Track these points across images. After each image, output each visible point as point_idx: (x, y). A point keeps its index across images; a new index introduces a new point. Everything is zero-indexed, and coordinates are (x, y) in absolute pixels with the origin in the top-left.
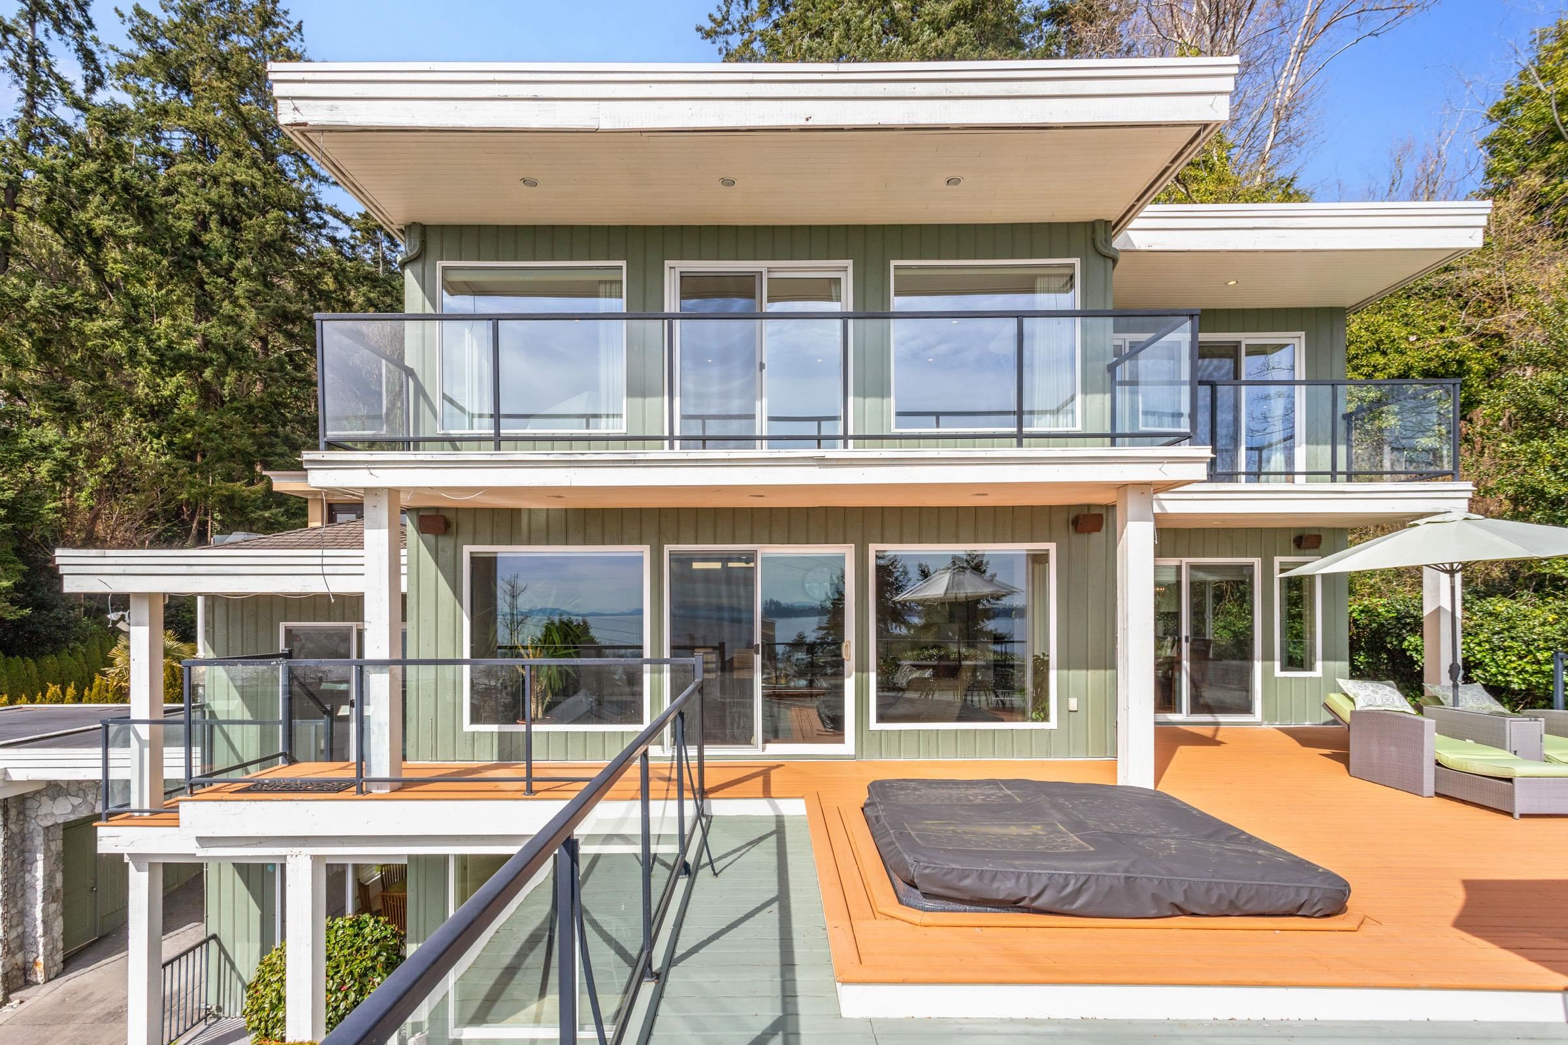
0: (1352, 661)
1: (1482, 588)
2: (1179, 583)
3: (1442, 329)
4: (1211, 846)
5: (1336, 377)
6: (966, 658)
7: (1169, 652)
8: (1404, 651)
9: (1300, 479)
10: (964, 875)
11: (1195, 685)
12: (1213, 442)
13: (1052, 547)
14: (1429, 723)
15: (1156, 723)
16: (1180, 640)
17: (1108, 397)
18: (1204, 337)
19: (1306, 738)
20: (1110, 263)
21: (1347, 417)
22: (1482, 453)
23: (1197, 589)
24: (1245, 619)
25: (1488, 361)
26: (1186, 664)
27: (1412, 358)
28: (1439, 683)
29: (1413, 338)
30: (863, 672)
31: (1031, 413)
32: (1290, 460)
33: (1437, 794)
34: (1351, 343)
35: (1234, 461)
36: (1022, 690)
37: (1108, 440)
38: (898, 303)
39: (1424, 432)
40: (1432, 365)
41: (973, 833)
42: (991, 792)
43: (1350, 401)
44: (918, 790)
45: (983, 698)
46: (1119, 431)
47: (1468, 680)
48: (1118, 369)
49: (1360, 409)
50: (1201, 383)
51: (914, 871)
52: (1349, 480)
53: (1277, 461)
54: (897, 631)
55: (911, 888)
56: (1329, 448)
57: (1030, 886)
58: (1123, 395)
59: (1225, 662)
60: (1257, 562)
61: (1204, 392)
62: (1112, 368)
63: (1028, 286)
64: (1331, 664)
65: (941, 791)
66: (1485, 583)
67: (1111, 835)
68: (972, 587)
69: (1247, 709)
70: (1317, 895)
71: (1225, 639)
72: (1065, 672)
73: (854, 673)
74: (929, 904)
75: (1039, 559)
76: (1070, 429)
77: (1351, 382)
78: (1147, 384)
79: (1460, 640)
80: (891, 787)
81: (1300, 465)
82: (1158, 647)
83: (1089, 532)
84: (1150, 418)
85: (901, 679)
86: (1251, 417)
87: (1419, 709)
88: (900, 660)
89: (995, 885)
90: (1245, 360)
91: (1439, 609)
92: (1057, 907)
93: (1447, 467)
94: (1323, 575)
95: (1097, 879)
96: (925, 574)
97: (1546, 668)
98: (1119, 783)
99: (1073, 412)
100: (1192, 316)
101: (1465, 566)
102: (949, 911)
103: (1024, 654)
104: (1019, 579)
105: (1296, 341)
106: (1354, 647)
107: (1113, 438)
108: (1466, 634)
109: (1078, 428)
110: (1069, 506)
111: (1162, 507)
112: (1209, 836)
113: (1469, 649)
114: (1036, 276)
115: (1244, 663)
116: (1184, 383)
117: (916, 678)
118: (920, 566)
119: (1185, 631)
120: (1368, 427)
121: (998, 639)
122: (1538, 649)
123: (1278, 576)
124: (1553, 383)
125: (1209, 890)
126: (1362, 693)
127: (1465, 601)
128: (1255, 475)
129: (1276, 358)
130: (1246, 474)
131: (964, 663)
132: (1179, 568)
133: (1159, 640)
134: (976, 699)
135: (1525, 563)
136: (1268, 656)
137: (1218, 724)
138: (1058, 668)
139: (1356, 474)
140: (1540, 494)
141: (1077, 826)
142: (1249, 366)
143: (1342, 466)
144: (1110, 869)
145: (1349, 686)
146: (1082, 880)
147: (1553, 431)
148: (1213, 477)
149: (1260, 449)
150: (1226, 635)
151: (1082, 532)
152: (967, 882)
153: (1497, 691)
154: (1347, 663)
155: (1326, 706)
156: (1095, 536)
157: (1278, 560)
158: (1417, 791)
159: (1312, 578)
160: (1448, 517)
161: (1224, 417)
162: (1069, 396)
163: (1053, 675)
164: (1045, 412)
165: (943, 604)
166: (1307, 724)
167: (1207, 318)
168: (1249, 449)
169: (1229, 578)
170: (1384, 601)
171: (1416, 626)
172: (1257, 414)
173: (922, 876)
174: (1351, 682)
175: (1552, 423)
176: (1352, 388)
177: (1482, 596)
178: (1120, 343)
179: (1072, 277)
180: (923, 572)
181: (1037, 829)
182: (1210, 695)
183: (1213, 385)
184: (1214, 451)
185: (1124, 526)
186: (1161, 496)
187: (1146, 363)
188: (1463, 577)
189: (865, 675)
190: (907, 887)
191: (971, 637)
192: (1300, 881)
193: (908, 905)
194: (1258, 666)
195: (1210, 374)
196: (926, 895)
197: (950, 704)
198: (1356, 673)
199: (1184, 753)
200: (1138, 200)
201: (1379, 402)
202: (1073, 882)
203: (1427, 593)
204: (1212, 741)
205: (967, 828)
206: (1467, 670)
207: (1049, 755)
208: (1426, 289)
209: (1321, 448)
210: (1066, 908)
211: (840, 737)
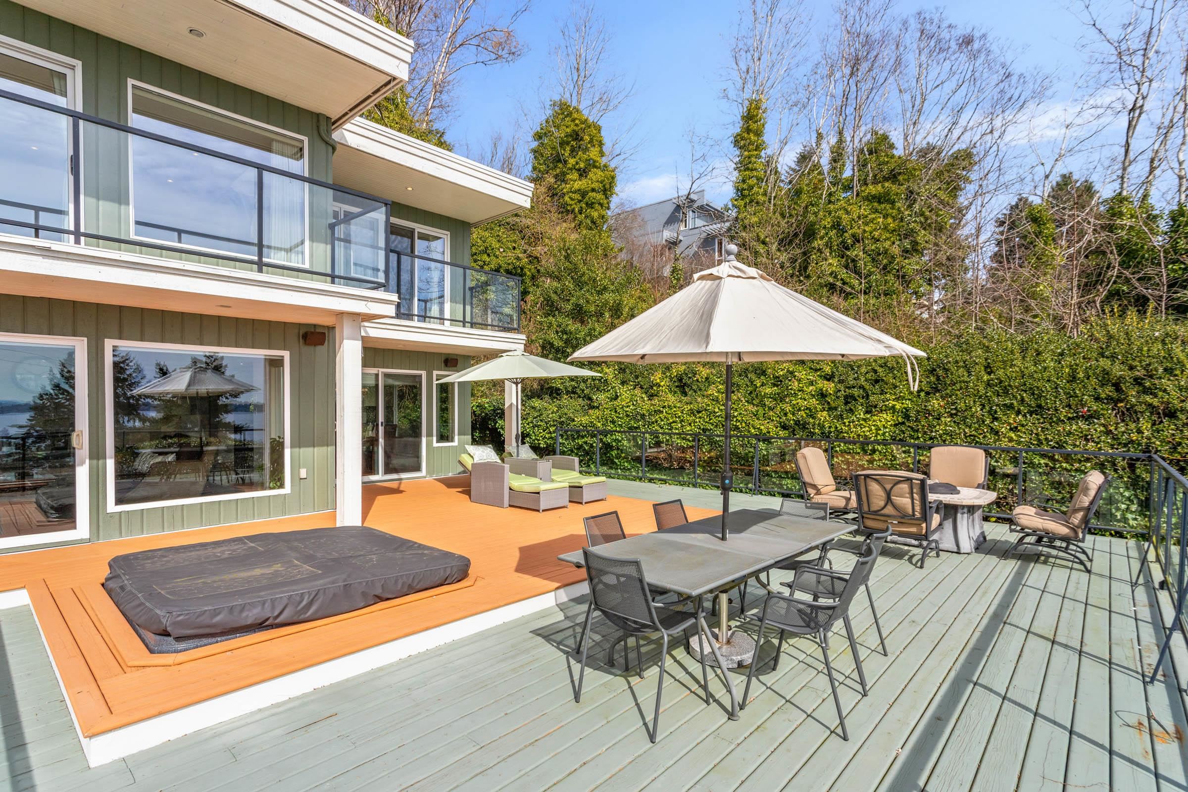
0: (473, 435)
1: (529, 394)
2: (377, 386)
3: (514, 248)
4: (398, 555)
5: (465, 264)
6: (208, 444)
7: (371, 434)
8: (497, 429)
9: (447, 323)
10: (216, 613)
11: (387, 456)
12: (399, 292)
13: (286, 354)
14: (507, 467)
15: (363, 483)
16: (377, 425)
17: (329, 247)
18: (393, 220)
19: (449, 483)
20: (330, 149)
21: (471, 289)
22: (530, 321)
23: (389, 390)
24: (417, 411)
25: (533, 271)
26: (381, 441)
27: (501, 261)
28: (511, 446)
29: (502, 250)
30: (98, 459)
31: (269, 247)
32: (442, 311)
33: (510, 506)
34: (473, 245)
35: (410, 307)
36: (261, 468)
37: (329, 279)
38: (136, 120)
39: (506, 304)
40: (510, 267)
41: (222, 581)
42: (236, 547)
43: (472, 280)
44: (165, 557)
45: (224, 477)
46: (337, 273)
47: (523, 443)
48: (336, 228)
49: (477, 286)
50: (392, 251)
51: (166, 621)
52: (472, 327)
53: (435, 311)
54: (131, 424)
55: (162, 637)
56: (462, 306)
57: (273, 608)
58: (340, 247)
59: (405, 439)
60: (424, 373)
61: (393, 257)
62: (332, 227)
63: (266, 145)
64: (462, 437)
65: (189, 554)
66: (531, 391)
67: (333, 560)
68: (210, 384)
69: (418, 468)
70: (455, 570)
71: (405, 425)
72: (297, 450)
73: (87, 461)
74: (182, 645)
75: (275, 364)
76: (300, 266)
77: (472, 268)
78: (356, 243)
79: (520, 422)
80: (137, 558)
81: (447, 315)
82: (364, 431)
83: (315, 345)
84: (359, 268)
85: (143, 464)
86: (420, 280)
87: (503, 460)
88: (138, 449)
89: (244, 614)
90: (417, 242)
91: (511, 405)
92: (295, 619)
93: (515, 326)
94: (459, 383)
95: (324, 592)
96: (163, 372)
97: (553, 435)
98: (338, 525)
99: (303, 253)
100: (386, 204)
101: (523, 380)
102: (201, 646)
103: (261, 439)
104: (258, 379)
105: (445, 237)
106: (474, 429)
107: (333, 278)
108: (523, 419)
109: (307, 266)
110: (300, 324)
111: (366, 332)
112: (396, 549)
113: (524, 427)
114: (273, 140)
115: (417, 439)
116: (381, 249)
117: (160, 463)
118: (158, 364)
119: (381, 418)
120: (481, 297)
121: (238, 429)
122: (551, 426)
123: (435, 382)
124: (557, 288)
125: (396, 582)
126: (477, 453)
127: (522, 401)
128: (424, 317)
129: (434, 244)
130: (418, 316)
131: (205, 449)
132: (377, 375)
133: (365, 425)
134: (217, 478)
135: (547, 380)
136: (430, 434)
137: (401, 479)
138: (291, 447)
139: (476, 324)
140: (552, 345)
141: (308, 559)
142: (420, 246)
143: (468, 319)
144: (333, 583)
145: (471, 449)
146: (314, 594)
147: (557, 313)
148: (399, 315)
149: (426, 301)
150: (406, 421)
151: (309, 344)
152: (218, 619)
153: (535, 448)
154: (470, 437)
155: (460, 462)
156: (319, 348)
157: (435, 373)
158: (501, 506)
159: (453, 384)
160: (515, 353)
161: (405, 277)
162: (299, 240)
163: (287, 452)
164: (280, 249)
165: (183, 398)
166: (450, 475)
167: (396, 208)
168: (419, 300)
169: (407, 384)
170: (488, 400)
171: (502, 415)
172: (423, 278)
173: (175, 624)
174: (472, 447)
175: (557, 309)
176: (474, 273)
177: (529, 397)
178: (337, 209)
179: (301, 149)
180: (161, 369)
181: (278, 567)
182: (396, 462)
183: (399, 254)
184: (399, 298)
185: (341, 343)
186: (366, 324)
187: (357, 229)
188: (522, 387)
189: (101, 462)
190: (158, 637)
191: (213, 427)
192: (446, 563)
193: (160, 652)
194: (424, 440)
195: (396, 246)
196: (179, 639)
197: (194, 483)
198: (474, 442)
199: (381, 501)
200: (351, 110)
201: (486, 284)
202: (306, 598)
203: (506, 396)
204: (398, 491)
205: (216, 578)
206: (523, 437)
207: (284, 513)
208: (508, 224)
209: (458, 305)
210: (302, 617)
211: (72, 525)
